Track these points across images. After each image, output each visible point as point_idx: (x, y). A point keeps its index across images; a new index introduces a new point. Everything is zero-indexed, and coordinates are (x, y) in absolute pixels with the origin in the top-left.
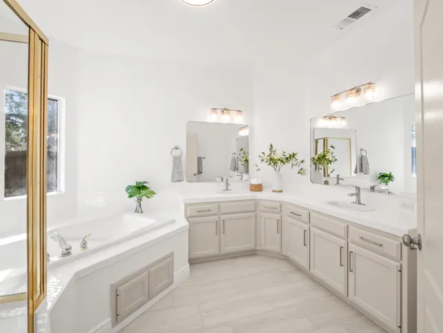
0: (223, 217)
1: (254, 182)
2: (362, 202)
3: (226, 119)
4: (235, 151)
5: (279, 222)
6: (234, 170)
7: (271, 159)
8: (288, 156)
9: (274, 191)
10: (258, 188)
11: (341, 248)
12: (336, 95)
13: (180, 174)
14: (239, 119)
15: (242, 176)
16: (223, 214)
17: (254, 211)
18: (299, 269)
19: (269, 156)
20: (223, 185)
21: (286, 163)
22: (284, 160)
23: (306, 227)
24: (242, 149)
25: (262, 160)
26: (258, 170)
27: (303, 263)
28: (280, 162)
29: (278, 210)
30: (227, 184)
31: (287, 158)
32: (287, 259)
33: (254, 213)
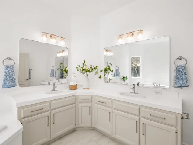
0: (53, 112)
1: (72, 84)
2: (136, 92)
3: (53, 42)
4: (54, 65)
5: (91, 108)
6: (53, 77)
7: (83, 70)
8: (93, 68)
9: (84, 89)
10: (75, 87)
11: (137, 121)
12: (121, 35)
13: (13, 81)
14: (62, 44)
15: (59, 80)
16: (53, 109)
17: (74, 103)
18: (103, 135)
19: (82, 67)
20: (51, 87)
21: (91, 72)
22: (90, 70)
23: (110, 110)
24: (61, 64)
25: (78, 70)
26: (75, 76)
27: (108, 131)
28: (88, 71)
29: (90, 101)
30: (54, 86)
31: (92, 69)
32: (94, 129)
33: (74, 105)
